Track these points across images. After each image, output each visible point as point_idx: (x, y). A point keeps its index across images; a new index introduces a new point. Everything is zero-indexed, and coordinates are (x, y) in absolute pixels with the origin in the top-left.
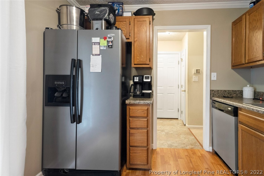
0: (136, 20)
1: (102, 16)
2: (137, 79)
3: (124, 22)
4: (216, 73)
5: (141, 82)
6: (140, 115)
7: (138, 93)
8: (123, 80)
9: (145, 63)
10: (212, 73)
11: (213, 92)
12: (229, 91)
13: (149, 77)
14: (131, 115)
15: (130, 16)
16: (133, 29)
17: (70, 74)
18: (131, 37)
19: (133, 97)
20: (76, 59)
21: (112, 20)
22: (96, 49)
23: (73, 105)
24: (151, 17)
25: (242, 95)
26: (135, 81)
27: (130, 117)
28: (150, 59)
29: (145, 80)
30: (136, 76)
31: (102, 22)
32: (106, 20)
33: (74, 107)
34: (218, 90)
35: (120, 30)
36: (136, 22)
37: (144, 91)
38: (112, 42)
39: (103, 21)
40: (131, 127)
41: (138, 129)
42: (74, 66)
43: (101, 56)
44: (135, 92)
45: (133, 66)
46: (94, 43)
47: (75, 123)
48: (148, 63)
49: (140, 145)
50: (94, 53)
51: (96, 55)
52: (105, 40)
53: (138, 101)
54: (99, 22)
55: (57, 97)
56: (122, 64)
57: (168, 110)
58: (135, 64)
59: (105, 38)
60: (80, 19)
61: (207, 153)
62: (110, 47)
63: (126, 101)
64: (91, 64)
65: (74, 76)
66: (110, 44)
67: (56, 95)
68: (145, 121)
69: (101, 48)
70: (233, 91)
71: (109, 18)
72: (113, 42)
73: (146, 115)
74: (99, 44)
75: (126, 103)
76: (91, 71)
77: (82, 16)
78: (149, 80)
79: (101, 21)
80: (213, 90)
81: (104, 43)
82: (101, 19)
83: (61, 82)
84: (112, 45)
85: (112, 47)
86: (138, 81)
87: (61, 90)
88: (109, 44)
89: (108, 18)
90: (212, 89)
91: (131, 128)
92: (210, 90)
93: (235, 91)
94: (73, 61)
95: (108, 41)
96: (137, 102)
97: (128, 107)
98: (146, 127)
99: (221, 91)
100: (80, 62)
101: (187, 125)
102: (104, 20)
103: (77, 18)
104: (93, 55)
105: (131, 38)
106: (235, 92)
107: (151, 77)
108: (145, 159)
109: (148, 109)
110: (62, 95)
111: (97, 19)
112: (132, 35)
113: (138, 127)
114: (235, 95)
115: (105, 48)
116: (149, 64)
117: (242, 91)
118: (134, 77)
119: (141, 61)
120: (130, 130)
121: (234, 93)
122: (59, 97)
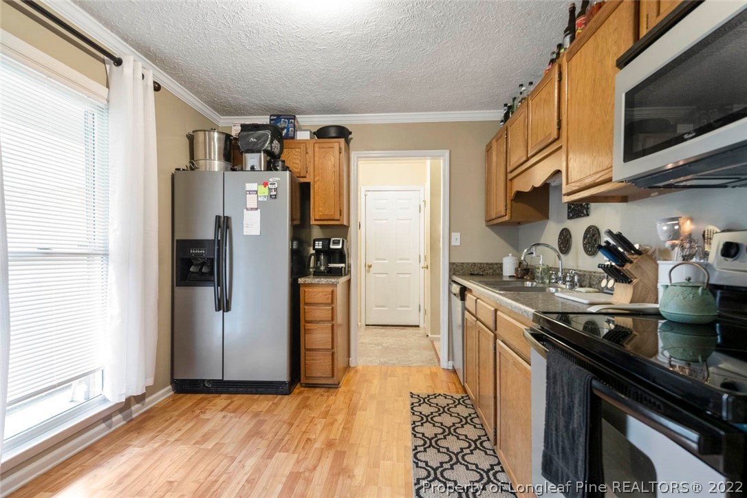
0: (317, 145)
1: (259, 146)
2: (319, 245)
3: (297, 150)
4: (459, 234)
5: (327, 249)
6: (320, 301)
7: (322, 268)
8: (294, 247)
9: (331, 218)
10: (453, 234)
11: (455, 265)
12: (480, 264)
13: (339, 241)
14: (307, 301)
15: (307, 140)
16: (312, 160)
17: (213, 238)
18: (310, 174)
19: (314, 275)
20: (222, 215)
21: (277, 151)
22: (252, 201)
23: (218, 285)
24: (342, 141)
25: (502, 270)
26: (316, 247)
27: (306, 304)
28: (340, 211)
29: (332, 247)
30: (319, 240)
31: (261, 156)
32: (266, 152)
33: (219, 288)
34: (462, 263)
35: (288, 172)
36: (317, 149)
37: (331, 265)
38: (276, 190)
39: (262, 154)
40: (307, 319)
41: (318, 322)
42: (219, 227)
43: (259, 210)
44: (316, 267)
45: (313, 222)
46: (249, 191)
47: (221, 311)
48: (337, 217)
49: (322, 347)
50: (248, 207)
51: (252, 209)
52: (265, 187)
53: (318, 280)
54: (256, 155)
55: (193, 273)
56: (292, 219)
57: (399, 309)
58: (315, 220)
59: (265, 184)
60: (225, 148)
61: (442, 371)
62: (273, 197)
63: (299, 279)
64: (244, 222)
65: (219, 241)
66: (274, 193)
67: (191, 269)
68: (328, 310)
69: (259, 199)
70: (487, 264)
71: (271, 147)
72: (278, 190)
73: (330, 301)
74: (257, 193)
75: (299, 282)
76: (245, 234)
77: (228, 143)
78: (340, 247)
79: (259, 154)
80: (454, 263)
81: (264, 191)
82: (259, 151)
83: (200, 250)
84: (275, 195)
85: (275, 198)
86: (321, 247)
87: (199, 262)
88: (271, 194)
89: (269, 149)
90: (452, 261)
91: (307, 322)
92: (450, 263)
93: (492, 264)
94: (218, 218)
95: (269, 189)
96: (316, 280)
97: (301, 289)
98: (330, 319)
99: (468, 264)
100: (227, 219)
101: (430, 335)
102: (264, 153)
103: (219, 148)
104: (247, 209)
105: (310, 176)
106: (492, 266)
107: (343, 241)
108: (329, 368)
109: (333, 292)
110: (201, 270)
111: (252, 151)
112: (311, 170)
113: (318, 319)
114: (491, 271)
115: (266, 199)
116: (339, 220)
117: (502, 264)
118: (315, 241)
119: (327, 215)
120: (306, 324)
121: (490, 268)
122: (197, 273)
